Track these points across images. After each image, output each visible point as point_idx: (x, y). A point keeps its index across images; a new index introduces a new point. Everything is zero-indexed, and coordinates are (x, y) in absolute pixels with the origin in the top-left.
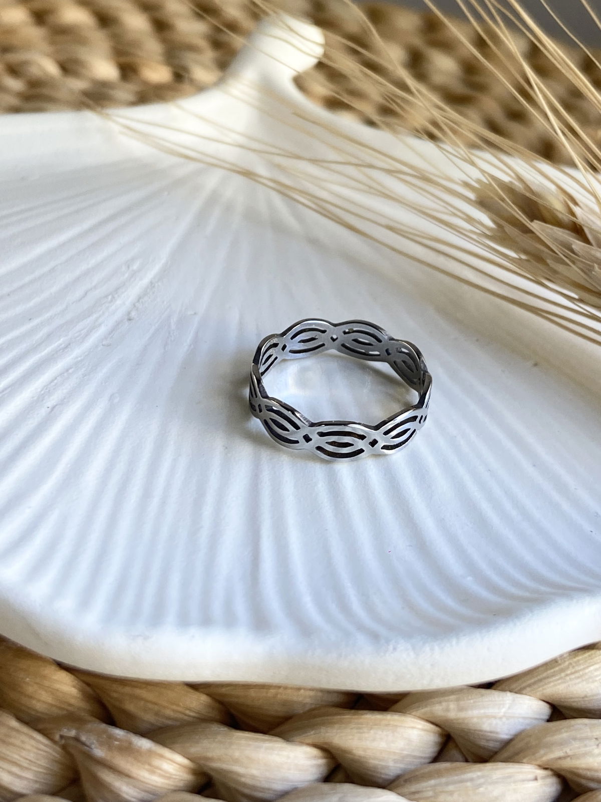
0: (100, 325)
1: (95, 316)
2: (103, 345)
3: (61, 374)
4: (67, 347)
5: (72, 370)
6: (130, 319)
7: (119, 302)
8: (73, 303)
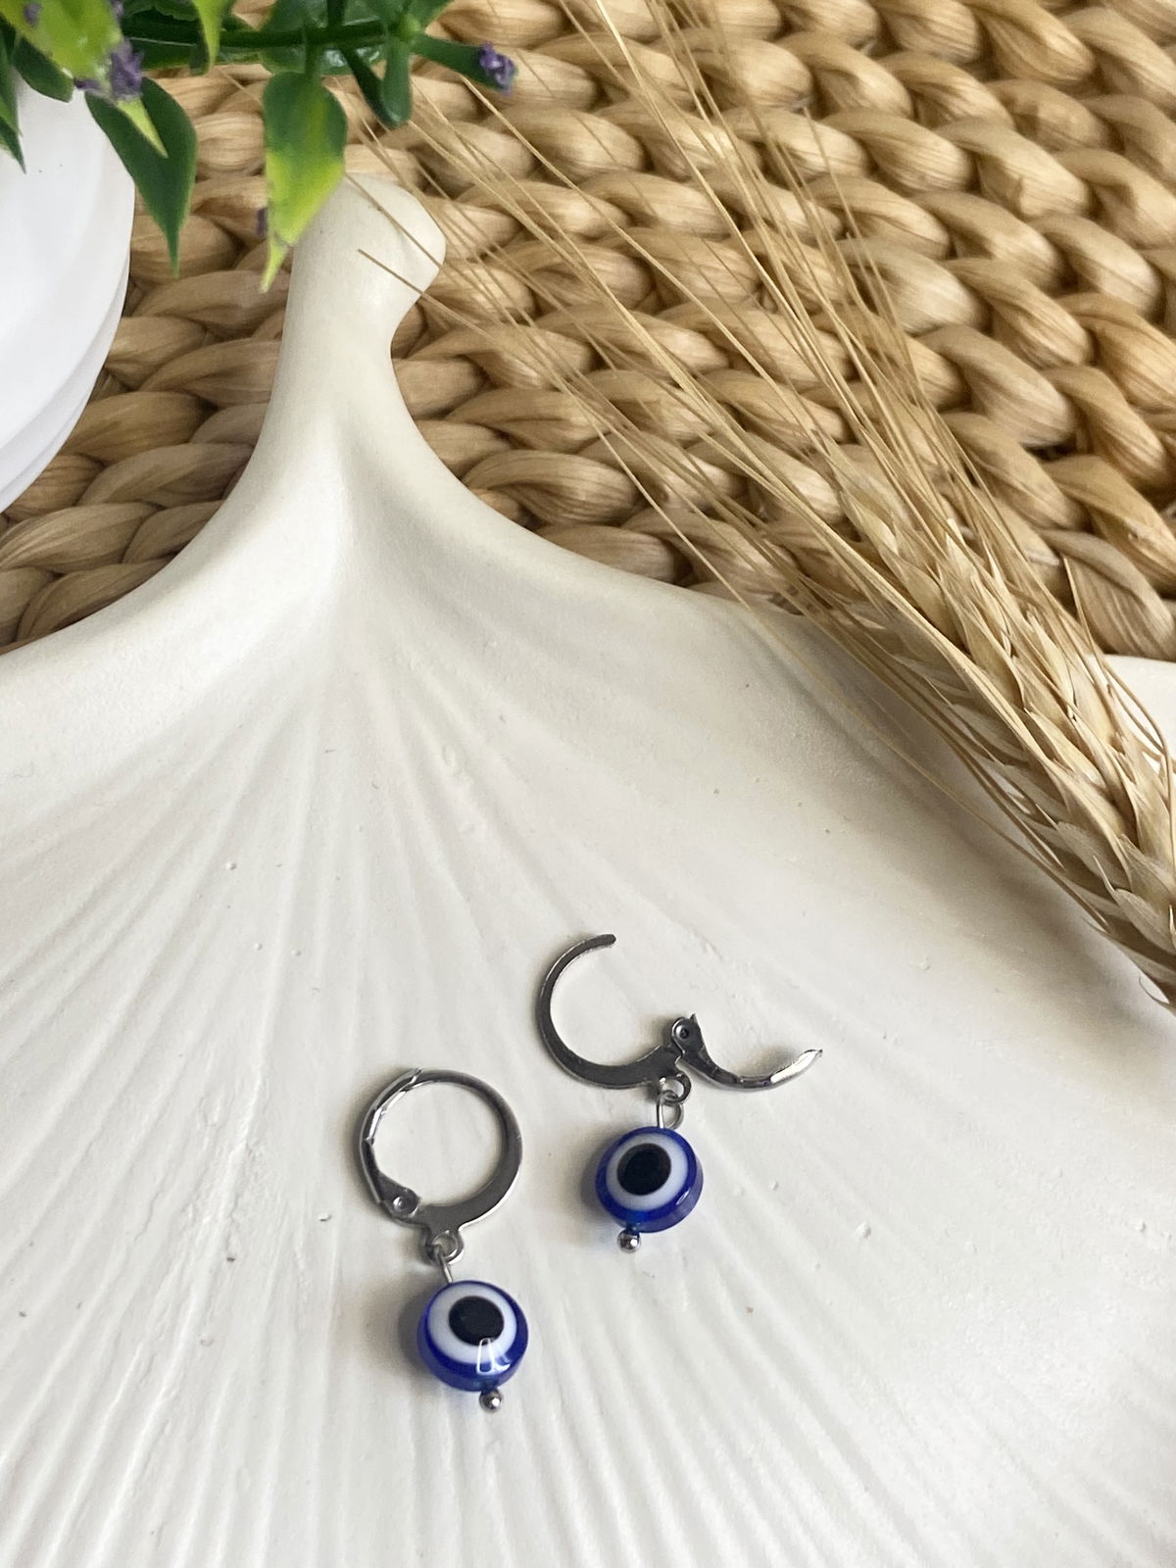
0: (188, 1289)
1: (177, 1267)
2: (202, 1341)
3: (155, 1442)
4: (149, 1369)
5: (169, 1425)
6: (231, 1260)
7: (206, 1220)
8: (136, 1239)
